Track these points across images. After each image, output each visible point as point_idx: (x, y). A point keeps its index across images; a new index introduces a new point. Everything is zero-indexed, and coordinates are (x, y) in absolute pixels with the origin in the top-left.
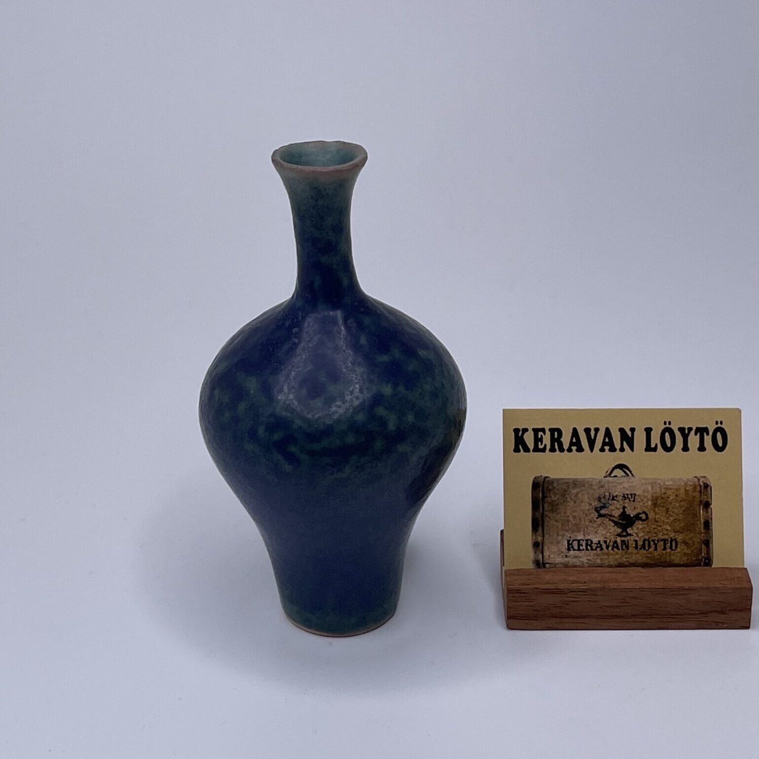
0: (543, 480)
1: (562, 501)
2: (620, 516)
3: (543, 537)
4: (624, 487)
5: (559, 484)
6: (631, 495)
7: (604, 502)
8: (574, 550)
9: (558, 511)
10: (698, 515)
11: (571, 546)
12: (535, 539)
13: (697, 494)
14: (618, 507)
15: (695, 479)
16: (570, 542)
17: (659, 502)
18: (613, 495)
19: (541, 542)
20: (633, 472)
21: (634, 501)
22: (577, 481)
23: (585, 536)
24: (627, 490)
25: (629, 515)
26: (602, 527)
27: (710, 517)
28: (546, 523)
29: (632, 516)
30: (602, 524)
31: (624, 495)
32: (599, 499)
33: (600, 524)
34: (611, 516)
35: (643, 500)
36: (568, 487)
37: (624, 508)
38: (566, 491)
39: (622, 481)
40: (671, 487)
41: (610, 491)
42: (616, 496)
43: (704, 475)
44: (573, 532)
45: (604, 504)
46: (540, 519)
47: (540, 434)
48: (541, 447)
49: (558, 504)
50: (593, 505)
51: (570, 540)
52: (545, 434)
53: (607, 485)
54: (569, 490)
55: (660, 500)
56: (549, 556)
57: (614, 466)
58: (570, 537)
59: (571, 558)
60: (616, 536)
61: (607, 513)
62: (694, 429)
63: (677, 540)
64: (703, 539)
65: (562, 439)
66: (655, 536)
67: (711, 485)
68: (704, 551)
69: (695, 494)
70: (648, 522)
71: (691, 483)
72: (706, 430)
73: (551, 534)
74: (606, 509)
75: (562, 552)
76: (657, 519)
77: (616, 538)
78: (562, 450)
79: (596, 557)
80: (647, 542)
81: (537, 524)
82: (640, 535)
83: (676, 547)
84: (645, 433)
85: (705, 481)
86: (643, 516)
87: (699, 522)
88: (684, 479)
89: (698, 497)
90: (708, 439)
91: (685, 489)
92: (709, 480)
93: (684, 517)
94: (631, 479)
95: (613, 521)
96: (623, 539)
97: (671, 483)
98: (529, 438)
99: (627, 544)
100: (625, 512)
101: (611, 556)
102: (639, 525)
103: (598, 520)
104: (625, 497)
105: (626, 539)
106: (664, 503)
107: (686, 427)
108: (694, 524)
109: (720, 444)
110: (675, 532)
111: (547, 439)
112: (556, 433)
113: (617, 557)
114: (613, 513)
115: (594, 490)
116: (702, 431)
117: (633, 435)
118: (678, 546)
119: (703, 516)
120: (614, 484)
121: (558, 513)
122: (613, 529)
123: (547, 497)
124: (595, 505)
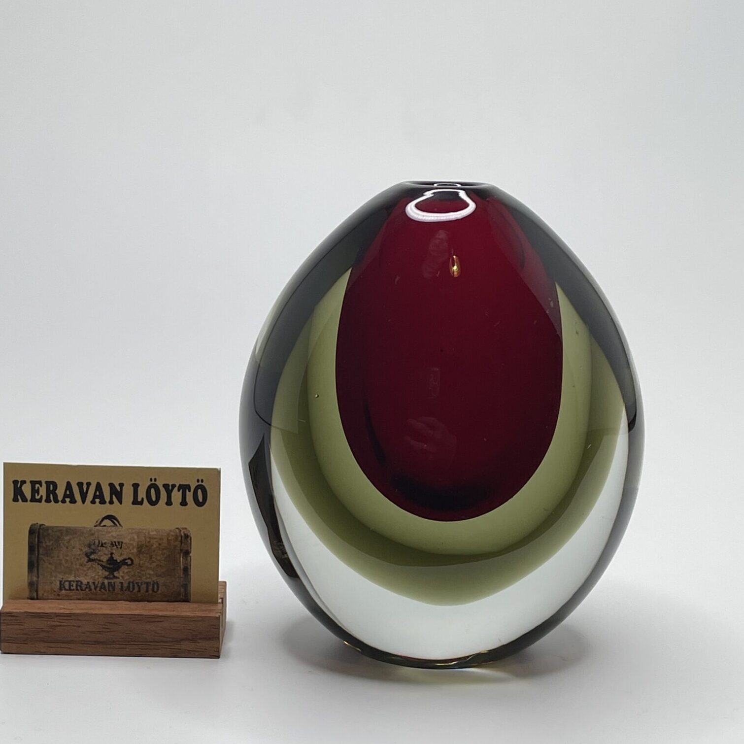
0: (39, 527)
1: (55, 546)
2: (108, 561)
3: (38, 577)
4: (112, 536)
5: (53, 531)
6: (119, 542)
7: (95, 548)
8: (66, 590)
9: (52, 555)
10: (178, 562)
11: (62, 586)
12: (31, 579)
13: (178, 543)
14: (106, 552)
15: (177, 530)
16: (62, 583)
17: (143, 550)
18: (102, 542)
19: (36, 582)
20: (121, 523)
22: (70, 529)
23: (75, 577)
24: (115, 538)
25: (116, 560)
26: (92, 570)
27: (189, 564)
28: (40, 566)
29: (119, 561)
30: (91, 568)
31: (112, 542)
32: (89, 546)
33: (90, 568)
34: (100, 561)
35: (129, 548)
36: (62, 534)
37: (112, 554)
38: (59, 537)
40: (155, 537)
41: (101, 539)
42: (105, 543)
43: (185, 527)
44: (65, 573)
45: (94, 550)
46: (35, 561)
47: (37, 486)
48: (38, 497)
49: (52, 549)
50: (84, 551)
51: (62, 581)
52: (41, 486)
53: (96, 533)
54: (63, 537)
55: (145, 548)
56: (43, 594)
57: (103, 516)
58: (62, 579)
59: (64, 597)
60: (104, 578)
61: (96, 558)
62: (177, 485)
63: (159, 583)
64: (182, 583)
65: (56, 492)
66: (139, 580)
67: (192, 536)
68: (183, 593)
70: (133, 567)
71: (173, 534)
72: (188, 487)
73: (45, 575)
74: (96, 555)
75: (55, 591)
76: (141, 564)
77: (104, 580)
78: (56, 501)
80: (131, 585)
81: (32, 566)
82: (125, 579)
83: (158, 589)
84: (132, 488)
85: (186, 533)
86: (129, 562)
87: (179, 568)
88: (167, 530)
89: (179, 546)
90: (189, 496)
92: (189, 531)
93: (165, 563)
94: (119, 528)
95: (102, 566)
96: (110, 581)
97: (155, 533)
98: (27, 490)
99: (113, 585)
100: (113, 558)
101: (99, 596)
102: (124, 569)
103: (87, 564)
104: (113, 545)
105: (112, 581)
106: (148, 550)
107: (170, 484)
108: (174, 570)
109: (200, 499)
110: (157, 576)
111: (43, 491)
112: (51, 486)
113: (104, 596)
114: (102, 558)
115: (85, 537)
116: (184, 488)
117: (121, 489)
118: (160, 589)
119: (183, 562)
120: (104, 533)
121: (52, 557)
122: (100, 572)
123: (42, 542)
124: (86, 551)
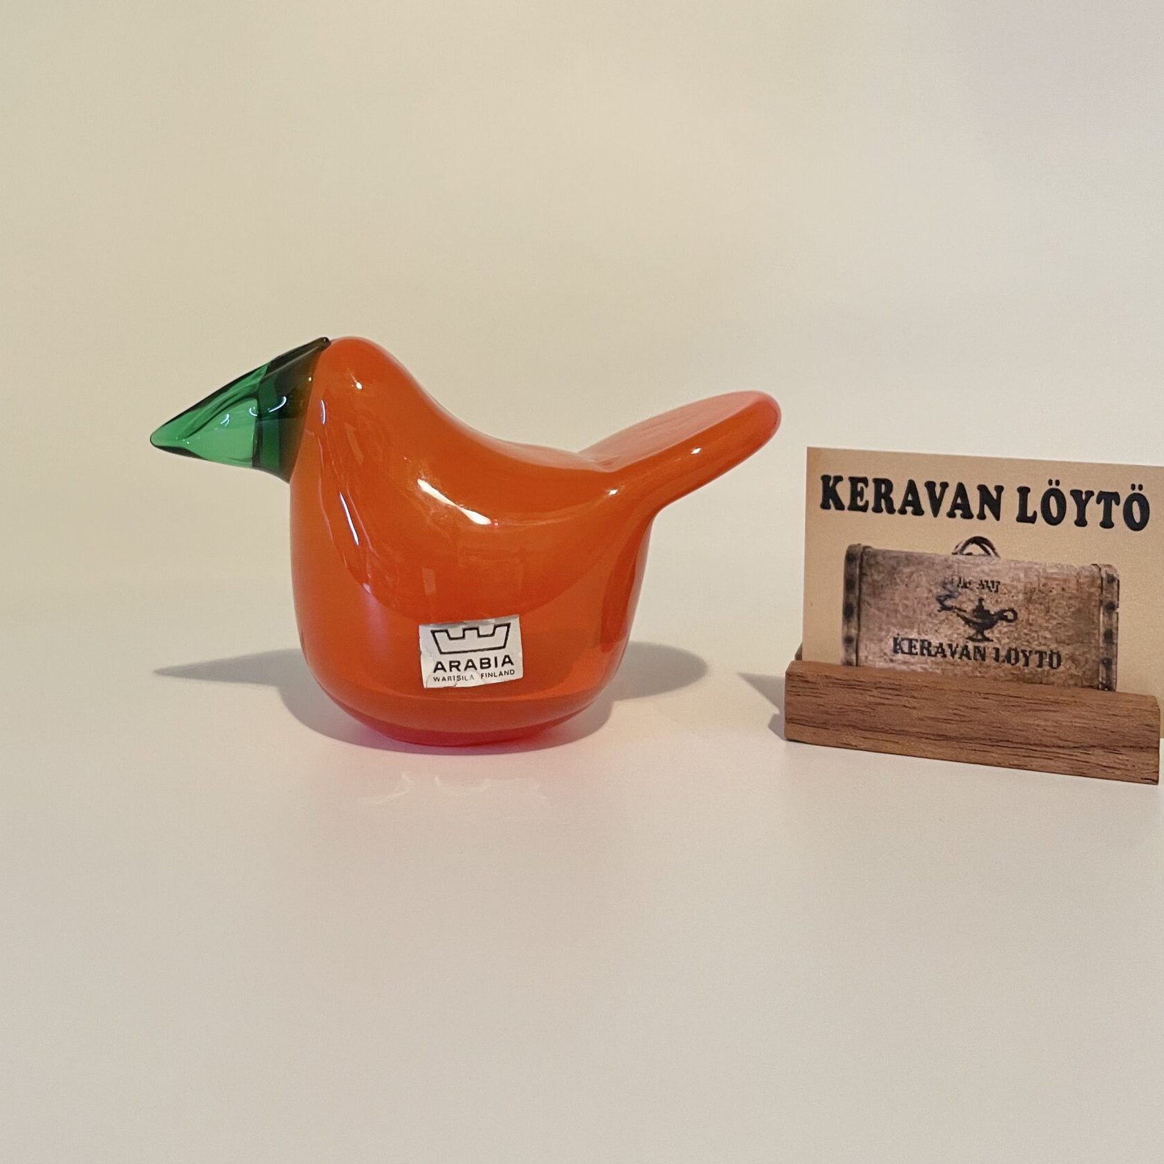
0: (862, 549)
1: (888, 582)
2: (974, 611)
3: (859, 630)
4: (983, 571)
5: (884, 558)
6: (993, 582)
7: (952, 589)
8: (903, 652)
9: (883, 596)
10: (1096, 621)
11: (898, 647)
12: (847, 632)
13: (1095, 590)
14: (972, 598)
15: (1094, 567)
16: (898, 642)
17: (1035, 597)
18: (964, 580)
19: (855, 637)
20: (997, 550)
21: (997, 591)
22: (912, 556)
23: (919, 634)
24: (988, 575)
25: (988, 611)
26: (947, 624)
27: (1115, 625)
28: (863, 613)
29: (992, 613)
30: (946, 621)
31: (981, 581)
32: (944, 585)
33: (944, 620)
34: (960, 610)
35: (1010, 592)
36: (898, 564)
37: (981, 600)
38: (894, 569)
39: (980, 562)
40: (1056, 576)
41: (961, 575)
42: (970, 583)
43: (1108, 563)
44: (903, 627)
45: (951, 592)
46: (855, 604)
47: (860, 485)
48: (860, 503)
49: (882, 586)
50: (934, 592)
51: (898, 638)
52: (867, 486)
53: (956, 566)
54: (900, 568)
55: (1037, 594)
56: (866, 657)
57: (968, 539)
58: (898, 635)
59: (899, 664)
60: (967, 639)
61: (954, 605)
62: (1096, 493)
63: (1060, 653)
64: (1102, 657)
65: (892, 496)
66: (1027, 646)
67: (1120, 579)
68: (1102, 673)
69: (1093, 590)
70: (1017, 624)
71: (1087, 573)
72: (1115, 497)
73: (871, 627)
74: (954, 600)
75: (885, 654)
76: (1030, 621)
77: (967, 642)
78: (891, 510)
79: (934, 666)
80: (1013, 653)
81: (849, 611)
82: (1003, 642)
83: (1059, 664)
84: (1017, 495)
85: (1110, 573)
86: (1010, 615)
87: (1096, 632)
88: (1076, 566)
89: (1097, 594)
90: (1117, 512)
91: (1078, 581)
92: (1116, 571)
93: (1073, 621)
94: (993, 559)
95: (964, 618)
96: (977, 644)
97: (1055, 570)
98: (844, 491)
100: (983, 607)
101: (958, 668)
102: (1002, 626)
103: (941, 613)
104: (983, 585)
105: (981, 645)
106: (1044, 598)
107: (1084, 491)
108: (1088, 634)
109: (1137, 518)
110: (1057, 642)
111: (869, 494)
112: (883, 486)
113: (966, 669)
114: (964, 606)
115: (937, 570)
116: (1108, 498)
117: (999, 496)
118: (1062, 663)
119: (1103, 621)
120: (968, 565)
121: (882, 599)
122: (962, 628)
123: (865, 574)
124: (937, 593)
